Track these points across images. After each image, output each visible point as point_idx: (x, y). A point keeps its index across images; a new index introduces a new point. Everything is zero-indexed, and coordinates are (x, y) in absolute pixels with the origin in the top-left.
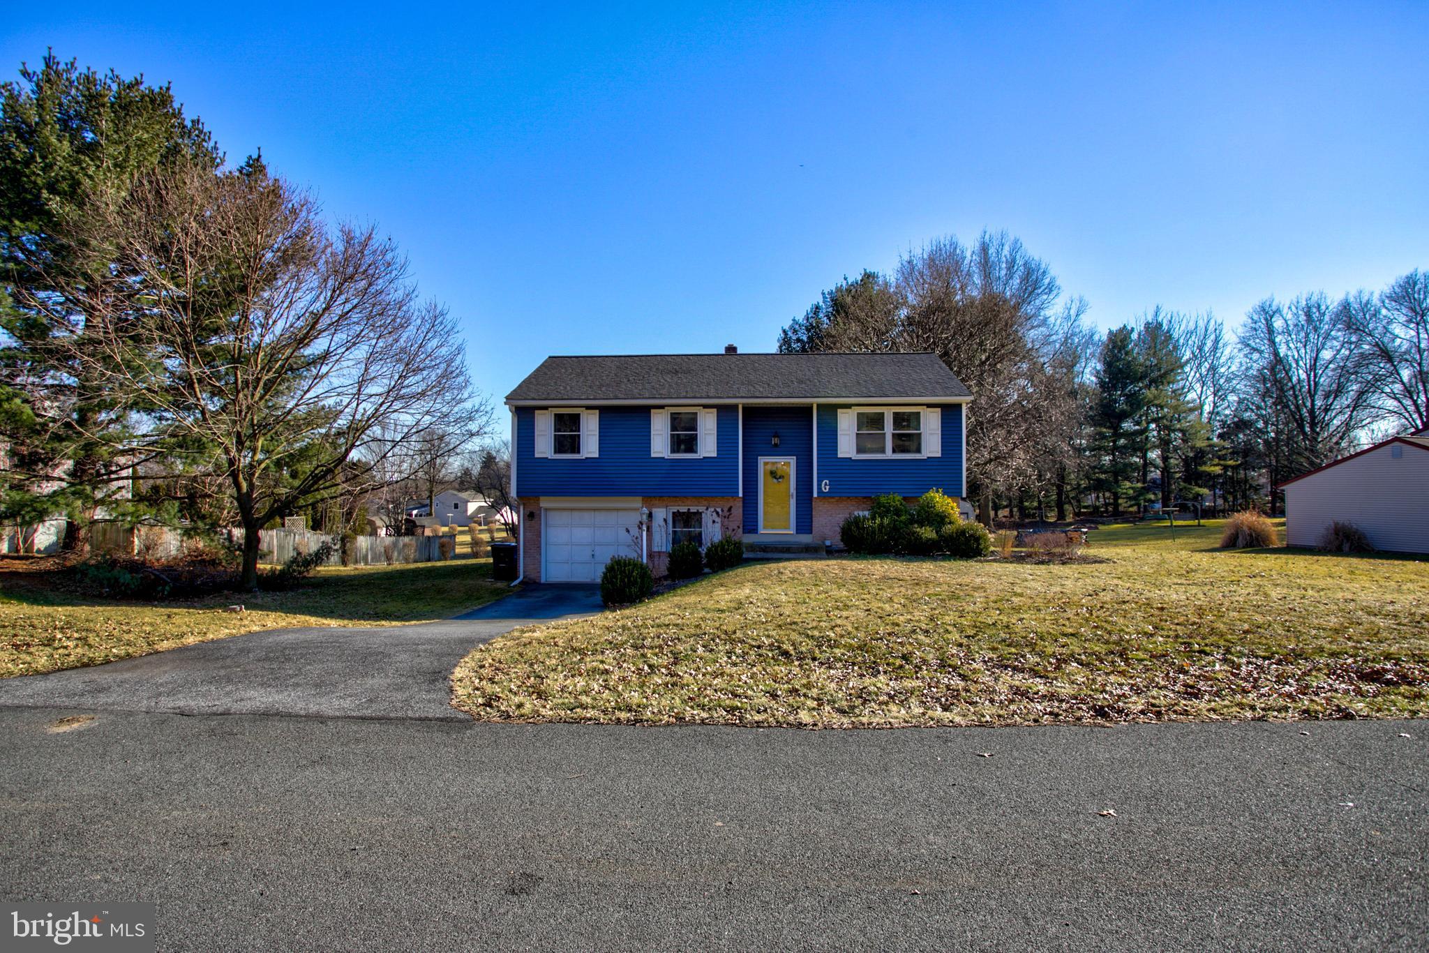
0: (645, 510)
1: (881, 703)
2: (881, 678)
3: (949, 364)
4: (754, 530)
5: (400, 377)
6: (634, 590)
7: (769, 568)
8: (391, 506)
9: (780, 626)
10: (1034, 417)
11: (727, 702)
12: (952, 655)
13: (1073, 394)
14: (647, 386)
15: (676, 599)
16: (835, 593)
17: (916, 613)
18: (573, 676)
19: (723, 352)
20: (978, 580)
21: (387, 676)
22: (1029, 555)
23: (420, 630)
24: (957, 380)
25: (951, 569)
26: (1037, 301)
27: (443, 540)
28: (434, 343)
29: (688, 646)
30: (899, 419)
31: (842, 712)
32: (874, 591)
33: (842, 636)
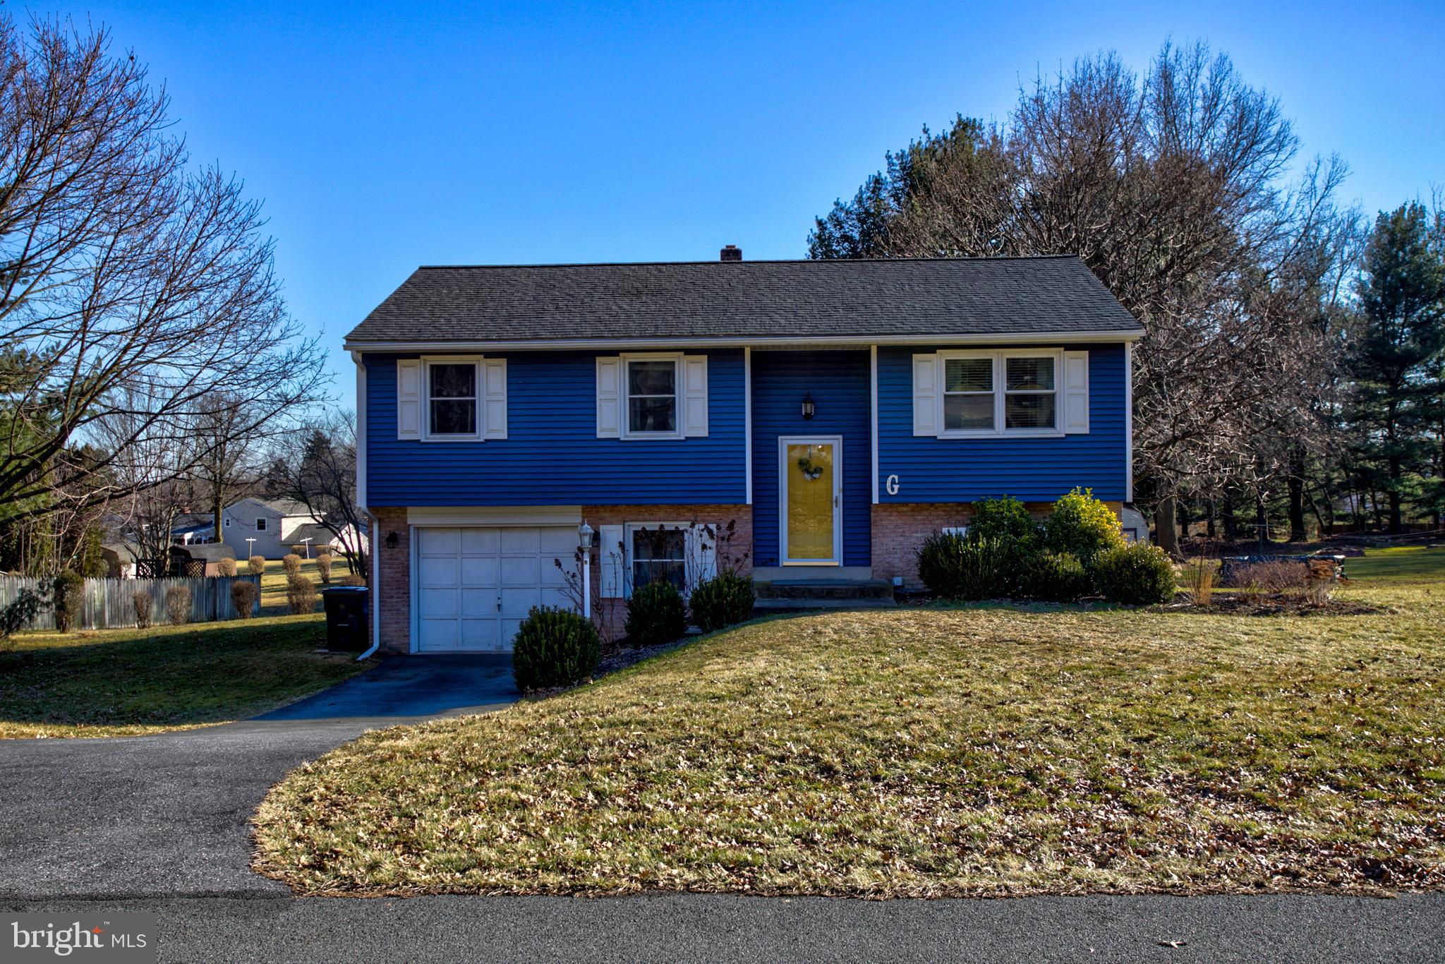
0: (588, 529)
1: (990, 854)
2: (990, 810)
3: (1103, 276)
4: (773, 561)
5: (159, 301)
6: (569, 664)
7: (799, 625)
8: (144, 526)
9: (817, 722)
10: (1250, 364)
11: (729, 853)
12: (1112, 772)
13: (1318, 323)
14: (589, 317)
15: (642, 679)
16: (912, 666)
17: (1050, 700)
18: (465, 813)
19: (718, 258)
20: (1155, 644)
21: (138, 821)
22: (1243, 600)
23: (199, 739)
24: (1117, 303)
25: (1107, 625)
26: (1257, 164)
27: (240, 582)
28: (219, 242)
29: (661, 759)
30: (1017, 371)
31: (925, 869)
32: (976, 662)
33: (923, 739)
